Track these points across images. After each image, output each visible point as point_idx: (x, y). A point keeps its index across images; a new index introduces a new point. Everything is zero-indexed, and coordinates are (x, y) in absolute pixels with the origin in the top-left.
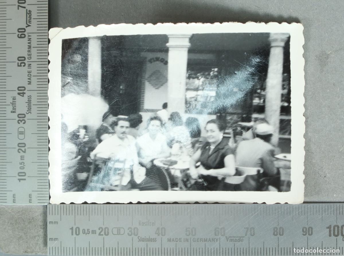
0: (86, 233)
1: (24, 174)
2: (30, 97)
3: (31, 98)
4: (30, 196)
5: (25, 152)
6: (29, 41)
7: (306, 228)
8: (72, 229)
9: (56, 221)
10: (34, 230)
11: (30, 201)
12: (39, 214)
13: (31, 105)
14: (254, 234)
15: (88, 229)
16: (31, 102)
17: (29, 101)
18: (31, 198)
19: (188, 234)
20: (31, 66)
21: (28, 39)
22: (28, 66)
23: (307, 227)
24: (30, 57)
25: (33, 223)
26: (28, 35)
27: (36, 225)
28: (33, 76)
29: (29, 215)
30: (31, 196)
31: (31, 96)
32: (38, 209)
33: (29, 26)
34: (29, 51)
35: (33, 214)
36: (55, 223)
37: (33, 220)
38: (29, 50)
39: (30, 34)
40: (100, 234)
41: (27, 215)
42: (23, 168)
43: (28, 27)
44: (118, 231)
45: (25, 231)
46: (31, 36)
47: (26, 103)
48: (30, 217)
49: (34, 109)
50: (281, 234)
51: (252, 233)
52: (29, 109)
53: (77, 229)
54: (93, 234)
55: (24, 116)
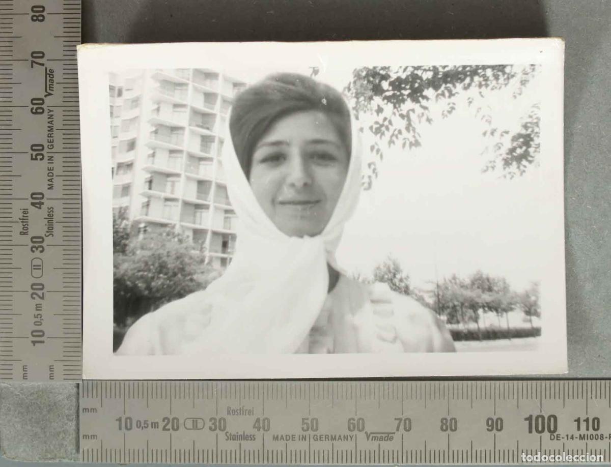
0: (142, 427)
1: (41, 334)
2: (51, 209)
3: (53, 212)
4: (51, 368)
5: (42, 298)
7: (492, 420)
8: (120, 420)
11: (51, 377)
15: (145, 421)
16: (53, 218)
17: (51, 216)
19: (305, 428)
20: (53, 160)
22: (49, 160)
23: (495, 418)
24: (51, 145)
26: (49, 110)
28: (57, 176)
30: (53, 368)
31: (53, 209)
32: (63, 389)
33: (50, 94)
34: (50, 136)
35: (55, 397)
37: (55, 407)
38: (48, 134)
39: (51, 109)
41: (45, 400)
46: (52, 111)
47: (45, 218)
50: (453, 428)
55: (41, 240)
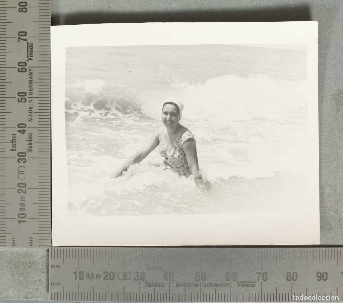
6: (31, 76)
9: (59, 265)
10: (35, 274)
12: (40, 258)
13: (32, 143)
14: (266, 279)
18: (32, 240)
21: (29, 73)
25: (33, 267)
27: (37, 269)
29: (29, 258)
36: (58, 268)
40: (105, 279)
42: (23, 209)
43: (29, 61)
44: (124, 275)
45: (25, 275)
48: (31, 260)
49: (35, 147)
51: (265, 278)
52: (30, 148)
53: (80, 274)
54: (98, 279)
